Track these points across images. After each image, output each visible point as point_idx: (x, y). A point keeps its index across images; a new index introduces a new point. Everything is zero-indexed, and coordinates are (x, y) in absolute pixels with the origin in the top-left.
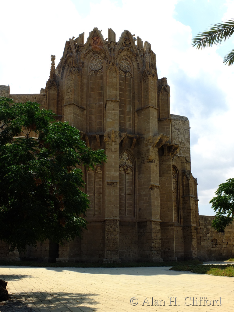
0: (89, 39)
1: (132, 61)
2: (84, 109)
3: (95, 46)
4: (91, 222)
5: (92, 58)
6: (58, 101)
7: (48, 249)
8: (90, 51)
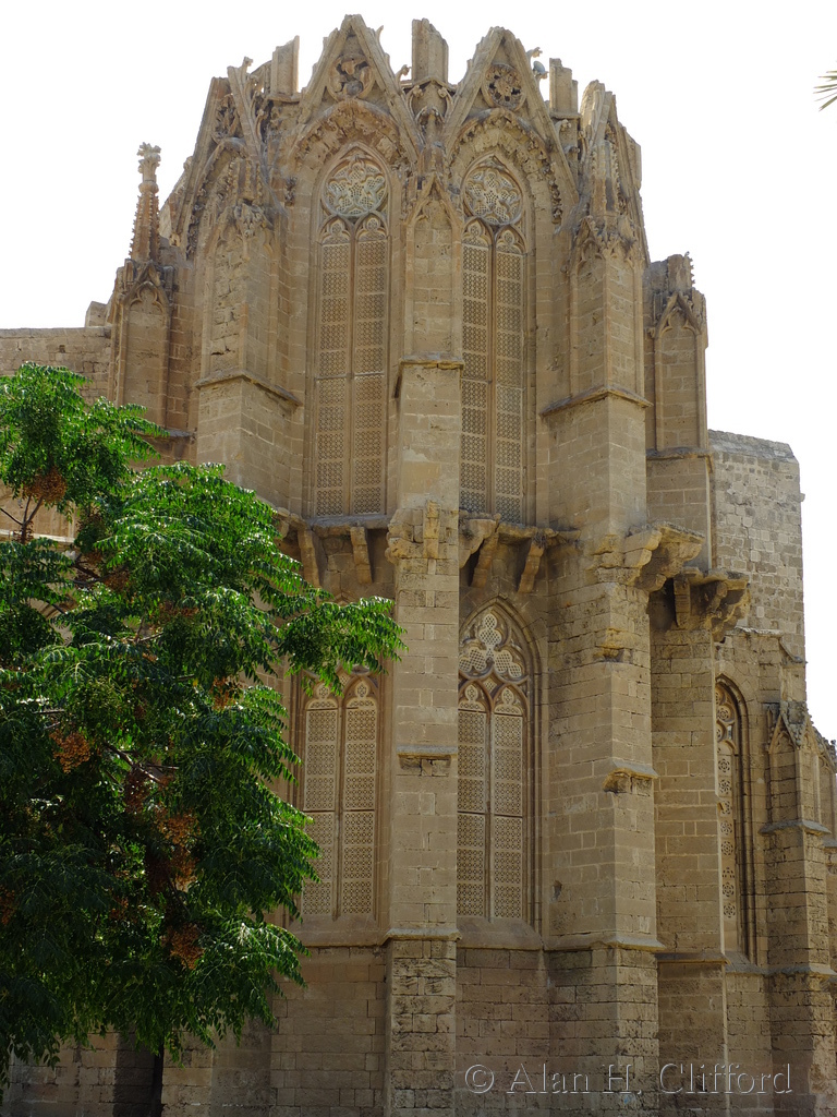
0: (320, 70)
1: (525, 175)
2: (296, 404)
3: (348, 101)
4: (320, 948)
5: (337, 159)
6: (170, 363)
7: (110, 1075)
8: (324, 126)
